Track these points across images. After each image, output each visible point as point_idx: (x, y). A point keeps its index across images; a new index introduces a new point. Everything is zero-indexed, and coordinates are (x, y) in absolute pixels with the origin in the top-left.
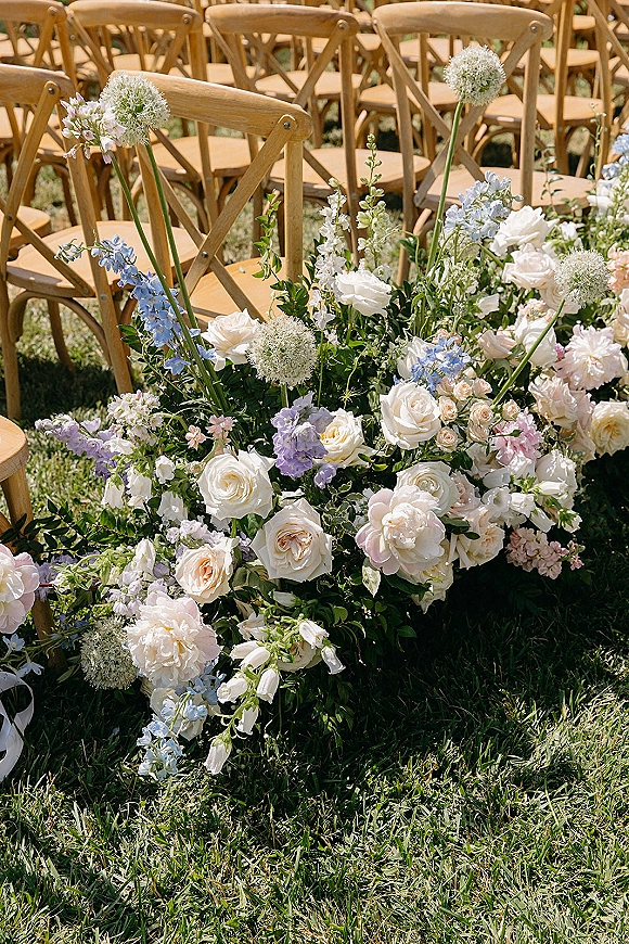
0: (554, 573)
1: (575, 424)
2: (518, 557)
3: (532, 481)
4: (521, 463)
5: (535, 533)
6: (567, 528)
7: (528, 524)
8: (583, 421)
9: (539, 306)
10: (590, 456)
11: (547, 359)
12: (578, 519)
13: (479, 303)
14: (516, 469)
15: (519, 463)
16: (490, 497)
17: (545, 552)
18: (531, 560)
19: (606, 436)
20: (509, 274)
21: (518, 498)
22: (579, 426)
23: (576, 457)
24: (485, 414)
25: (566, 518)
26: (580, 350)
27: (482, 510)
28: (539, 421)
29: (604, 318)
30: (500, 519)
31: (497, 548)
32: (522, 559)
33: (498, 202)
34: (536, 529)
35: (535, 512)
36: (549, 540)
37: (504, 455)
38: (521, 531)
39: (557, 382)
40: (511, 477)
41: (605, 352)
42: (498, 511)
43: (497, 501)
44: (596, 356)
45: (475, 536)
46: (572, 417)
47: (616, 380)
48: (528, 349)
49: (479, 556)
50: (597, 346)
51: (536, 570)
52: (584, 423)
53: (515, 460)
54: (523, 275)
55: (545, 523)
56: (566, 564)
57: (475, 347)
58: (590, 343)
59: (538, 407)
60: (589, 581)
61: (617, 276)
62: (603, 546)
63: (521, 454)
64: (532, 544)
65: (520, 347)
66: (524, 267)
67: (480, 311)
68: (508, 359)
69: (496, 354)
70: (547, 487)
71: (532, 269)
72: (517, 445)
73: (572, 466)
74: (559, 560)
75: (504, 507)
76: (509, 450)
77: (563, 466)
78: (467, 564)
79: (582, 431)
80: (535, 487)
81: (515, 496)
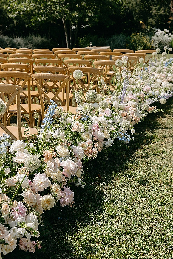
0: (33, 251)
1: (36, 204)
2: (22, 247)
3: (24, 224)
4: (21, 218)
5: (27, 239)
6: (36, 236)
7: (24, 237)
8: (38, 202)
9: (24, 168)
10: (42, 212)
11: (26, 185)
12: (39, 233)
13: (5, 171)
14: (19, 220)
15: (20, 218)
16: (12, 230)
17: (30, 245)
18: (26, 248)
19: (47, 205)
20: (15, 159)
21: (20, 229)
22: (37, 204)
23: (37, 214)
24: (7, 206)
25: (35, 233)
26: (37, 180)
27: (9, 235)
28: (25, 204)
29: (43, 170)
30: (15, 236)
31: (15, 246)
32: (23, 248)
33: (7, 142)
34: (27, 238)
35: (26, 233)
36: (31, 241)
37: (15, 216)
38: (22, 239)
39: (29, 192)
40: (18, 223)
41: (44, 180)
42: (15, 234)
43: (14, 231)
44: (41, 182)
45: (7, 244)
46: (35, 202)
47: (48, 188)
48: (20, 183)
49: (9, 250)
50: (42, 179)
51: (28, 250)
52: (39, 203)
53: (19, 218)
54: (18, 160)
55: (29, 236)
56: (37, 248)
57: (5, 184)
58: (40, 178)
59: (25, 200)
60: (44, 251)
61: (46, 158)
62: (49, 238)
63: (20, 216)
64: (26, 243)
65: (17, 183)
66: (19, 158)
67: (5, 173)
68: (15, 186)
69: (11, 185)
70: (29, 225)
71: (21, 158)
72: (19, 213)
73: (36, 217)
74: (35, 247)
75: (16, 233)
76: (17, 215)
77: (34, 217)
78: (6, 253)
79: (38, 205)
80: (25, 225)
81: (19, 229)
